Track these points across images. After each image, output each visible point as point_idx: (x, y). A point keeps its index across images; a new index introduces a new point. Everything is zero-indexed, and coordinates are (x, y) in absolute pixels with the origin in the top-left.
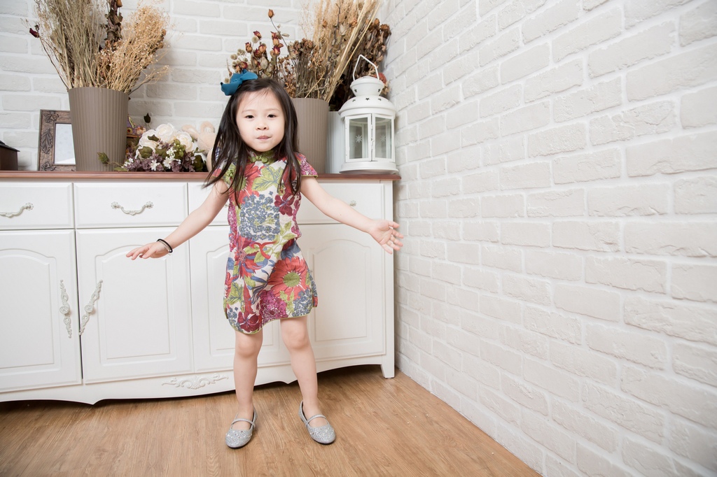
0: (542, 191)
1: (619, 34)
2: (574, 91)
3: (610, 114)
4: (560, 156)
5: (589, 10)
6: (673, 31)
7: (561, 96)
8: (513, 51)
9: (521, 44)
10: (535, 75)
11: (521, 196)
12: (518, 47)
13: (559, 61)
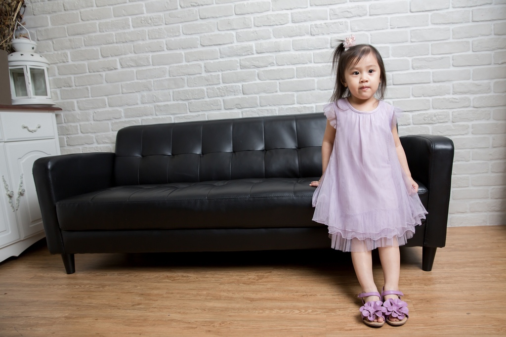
0: (183, 115)
1: (217, 59)
2: (198, 75)
3: (216, 87)
4: (193, 101)
5: (204, 46)
6: (238, 63)
7: (191, 76)
8: (160, 51)
9: (165, 49)
10: (175, 65)
11: (170, 117)
12: (163, 50)
13: (189, 62)
